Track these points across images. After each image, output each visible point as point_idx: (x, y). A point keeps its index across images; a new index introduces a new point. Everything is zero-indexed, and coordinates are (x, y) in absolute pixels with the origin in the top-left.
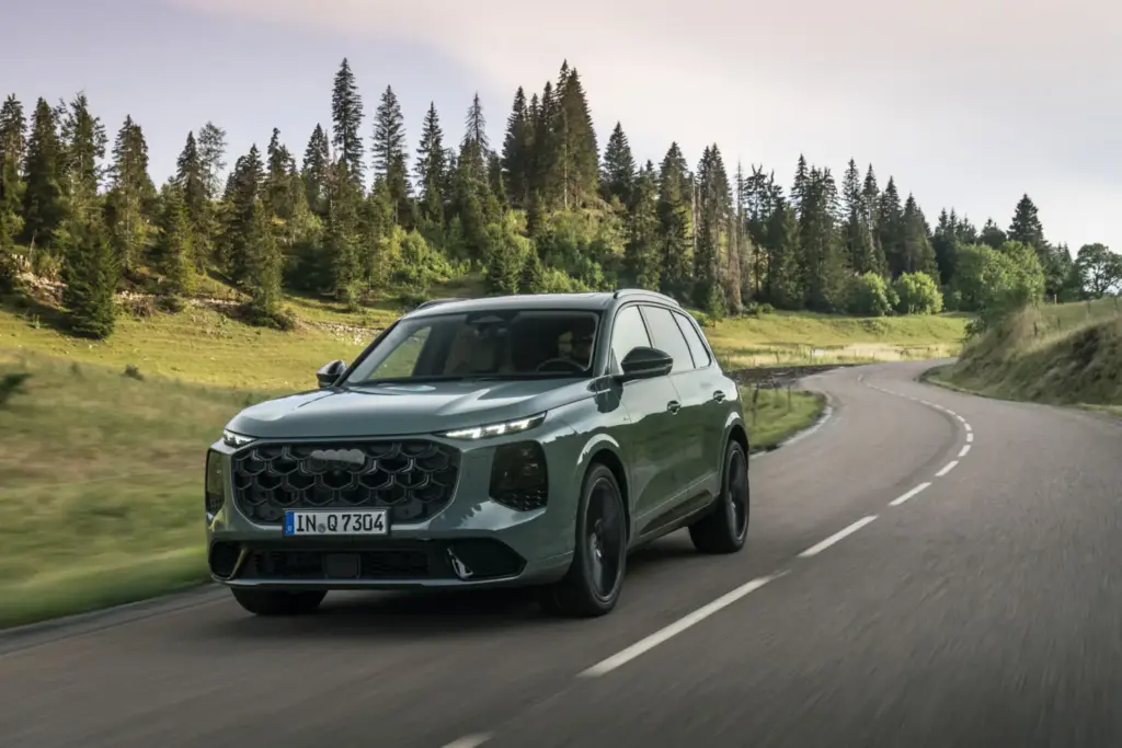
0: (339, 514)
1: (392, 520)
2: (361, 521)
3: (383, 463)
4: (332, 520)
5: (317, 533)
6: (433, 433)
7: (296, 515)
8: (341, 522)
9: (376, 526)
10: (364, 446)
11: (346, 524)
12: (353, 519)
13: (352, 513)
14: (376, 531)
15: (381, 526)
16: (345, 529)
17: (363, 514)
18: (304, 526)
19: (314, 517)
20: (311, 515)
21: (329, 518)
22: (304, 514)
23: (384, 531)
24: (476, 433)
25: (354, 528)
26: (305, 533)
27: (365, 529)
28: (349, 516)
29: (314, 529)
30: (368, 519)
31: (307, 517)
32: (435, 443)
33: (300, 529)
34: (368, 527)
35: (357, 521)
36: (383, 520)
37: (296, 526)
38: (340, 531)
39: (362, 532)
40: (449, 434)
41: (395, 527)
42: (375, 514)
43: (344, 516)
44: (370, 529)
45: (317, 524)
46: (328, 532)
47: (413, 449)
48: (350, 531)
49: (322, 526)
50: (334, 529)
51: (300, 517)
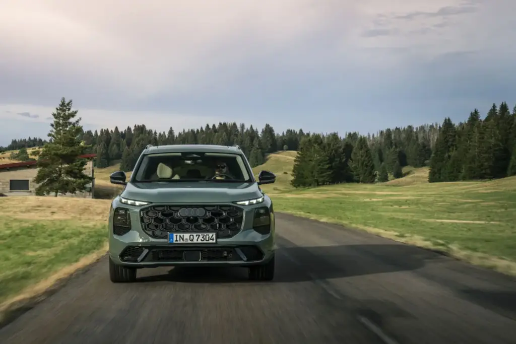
0: (195, 235)
1: (217, 237)
2: (205, 237)
3: (212, 214)
4: (192, 237)
5: (184, 242)
6: (233, 202)
7: (175, 235)
8: (196, 238)
9: (211, 239)
10: (203, 206)
11: (198, 238)
12: (201, 237)
13: (200, 234)
14: (211, 241)
15: (213, 240)
16: (197, 240)
17: (205, 234)
18: (178, 239)
19: (183, 236)
20: (182, 235)
21: (190, 236)
22: (178, 235)
23: (214, 241)
24: (247, 203)
25: (201, 240)
26: (179, 242)
27: (206, 240)
28: (199, 235)
29: (183, 240)
30: (207, 236)
31: (180, 236)
32: (233, 206)
33: (176, 241)
34: (207, 239)
35: (203, 237)
36: (214, 237)
37: (175, 239)
38: (195, 241)
39: (205, 242)
40: (238, 203)
41: (219, 240)
42: (211, 235)
43: (197, 235)
44: (209, 240)
45: (184, 238)
46: (189, 242)
47: (223, 208)
48: (199, 241)
49: (187, 239)
50: (192, 241)
51: (177, 236)
